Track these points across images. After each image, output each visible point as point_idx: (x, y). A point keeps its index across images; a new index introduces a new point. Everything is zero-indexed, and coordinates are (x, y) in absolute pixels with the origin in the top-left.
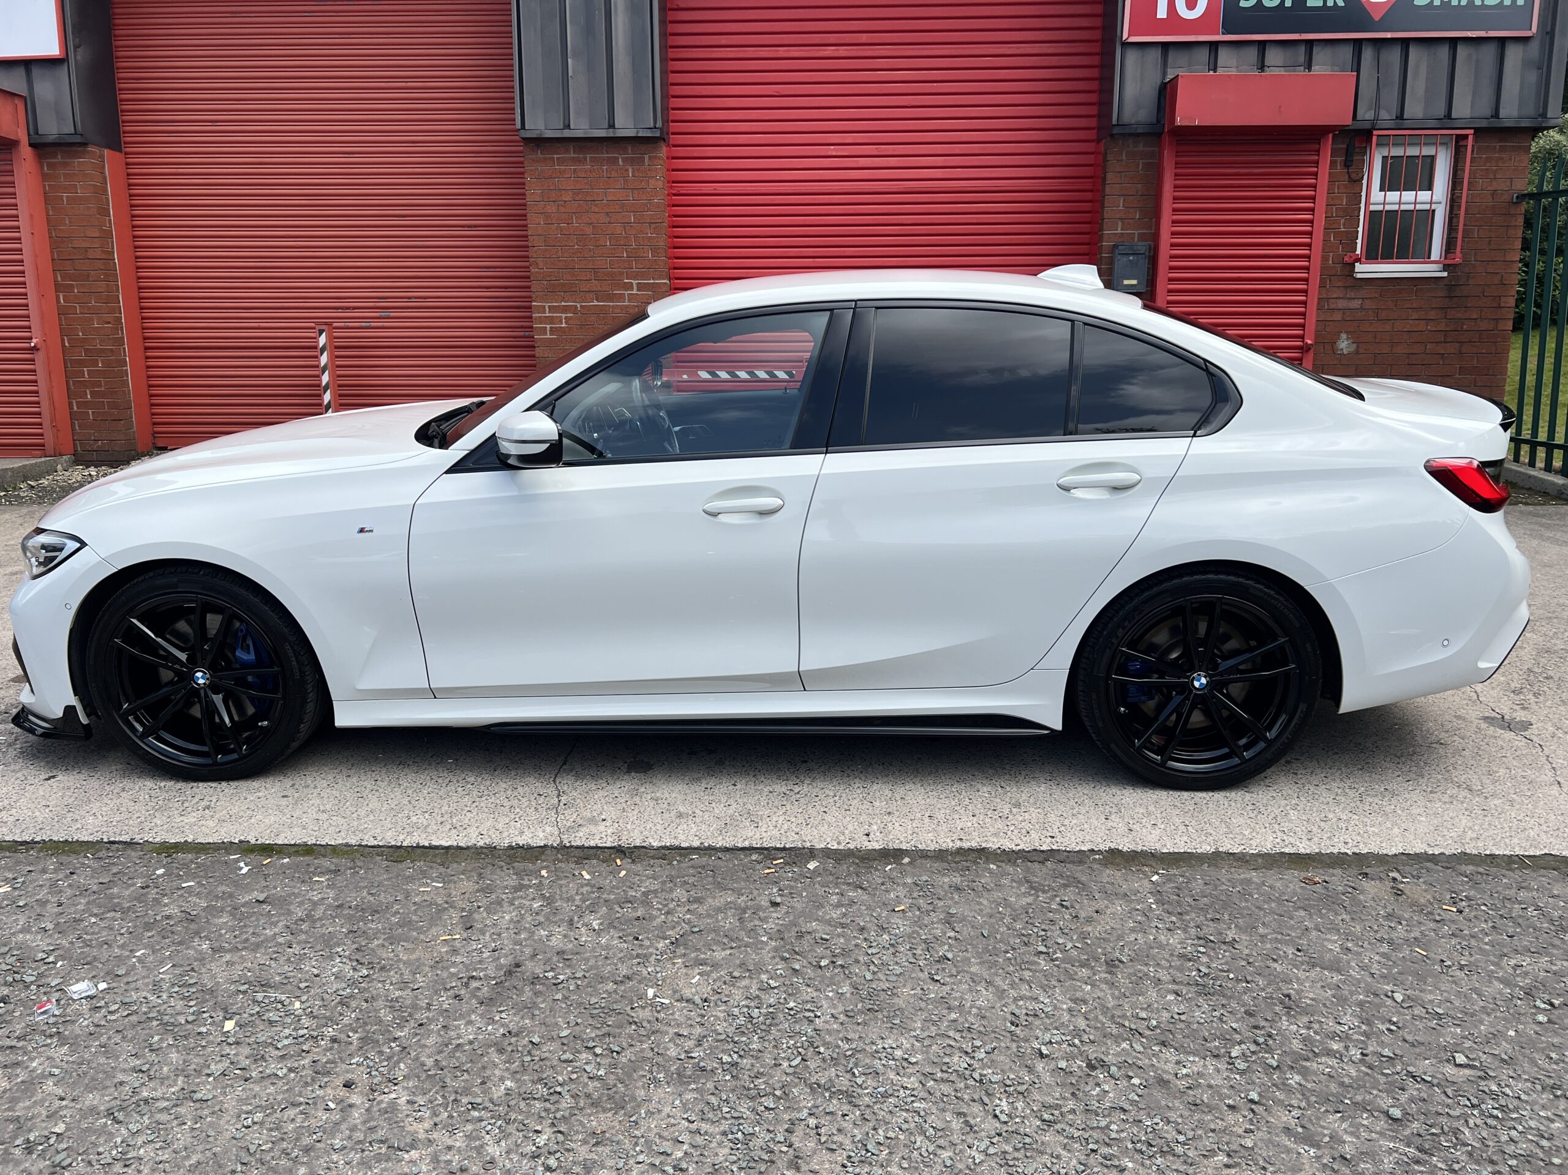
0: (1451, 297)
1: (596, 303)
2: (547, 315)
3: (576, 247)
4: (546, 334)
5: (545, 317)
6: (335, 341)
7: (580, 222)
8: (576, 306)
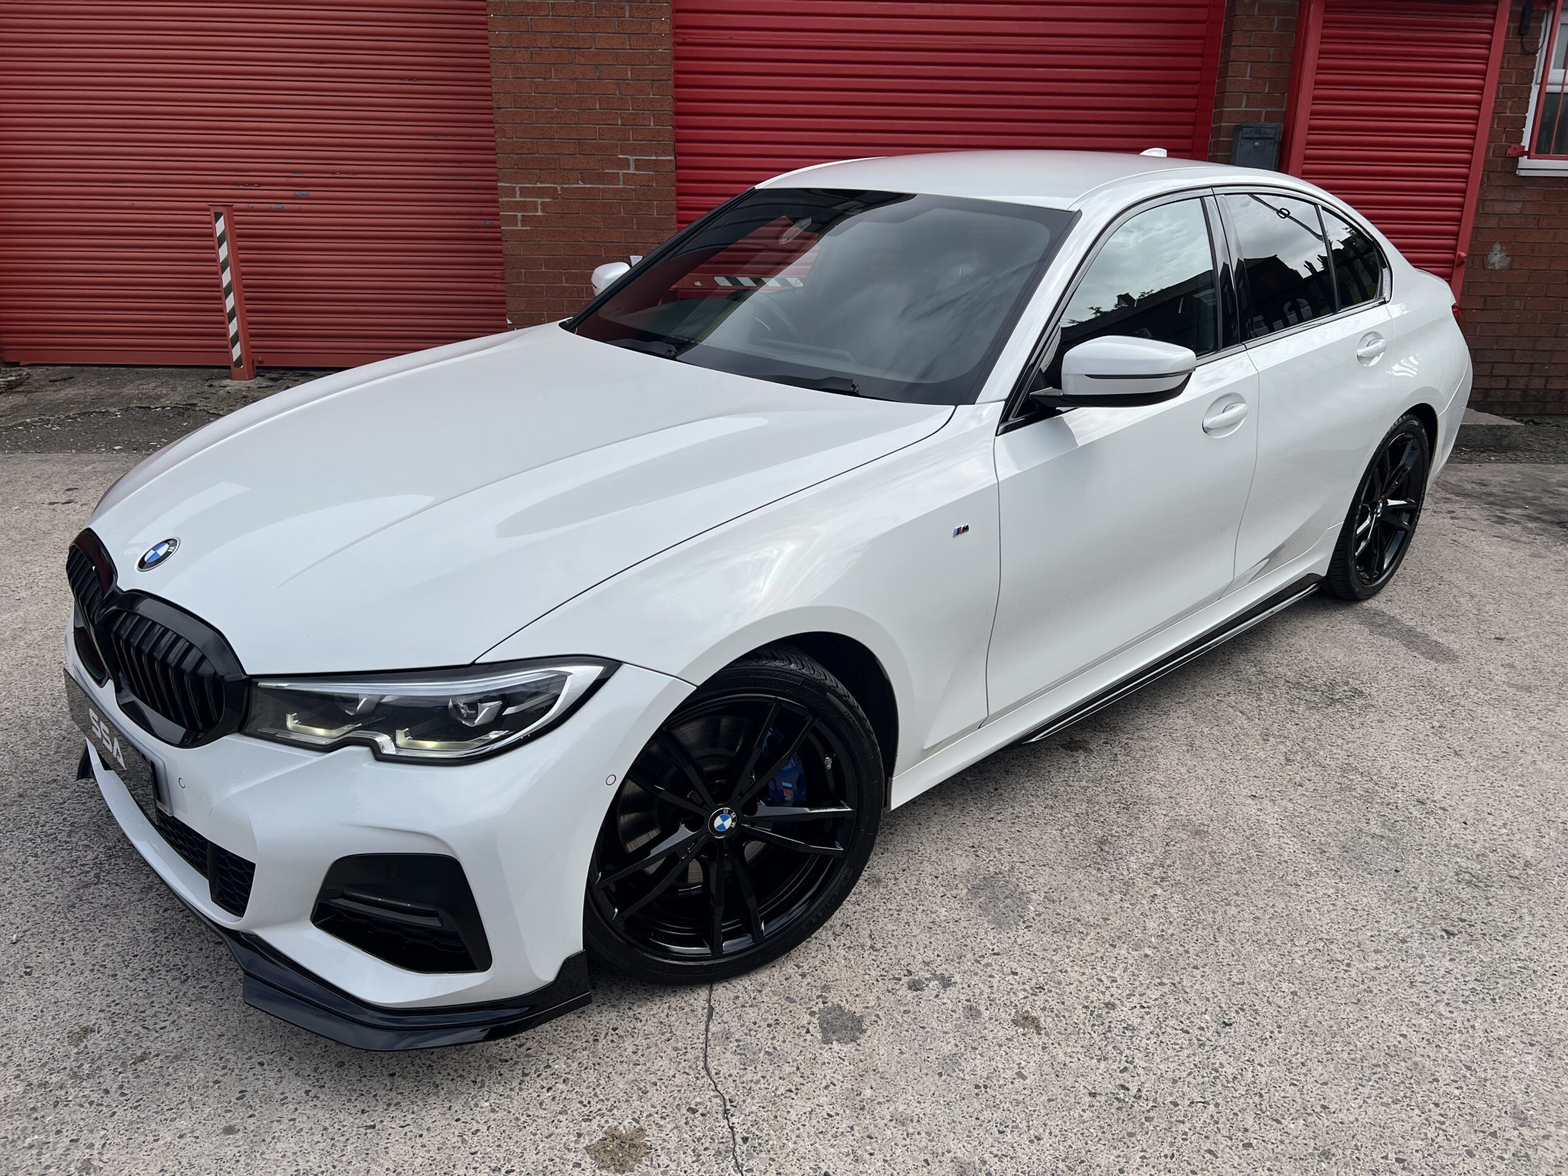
1: (581, 185)
2: (518, 199)
3: (556, 109)
4: (516, 225)
5: (514, 202)
6: (237, 226)
7: (561, 76)
8: (555, 189)
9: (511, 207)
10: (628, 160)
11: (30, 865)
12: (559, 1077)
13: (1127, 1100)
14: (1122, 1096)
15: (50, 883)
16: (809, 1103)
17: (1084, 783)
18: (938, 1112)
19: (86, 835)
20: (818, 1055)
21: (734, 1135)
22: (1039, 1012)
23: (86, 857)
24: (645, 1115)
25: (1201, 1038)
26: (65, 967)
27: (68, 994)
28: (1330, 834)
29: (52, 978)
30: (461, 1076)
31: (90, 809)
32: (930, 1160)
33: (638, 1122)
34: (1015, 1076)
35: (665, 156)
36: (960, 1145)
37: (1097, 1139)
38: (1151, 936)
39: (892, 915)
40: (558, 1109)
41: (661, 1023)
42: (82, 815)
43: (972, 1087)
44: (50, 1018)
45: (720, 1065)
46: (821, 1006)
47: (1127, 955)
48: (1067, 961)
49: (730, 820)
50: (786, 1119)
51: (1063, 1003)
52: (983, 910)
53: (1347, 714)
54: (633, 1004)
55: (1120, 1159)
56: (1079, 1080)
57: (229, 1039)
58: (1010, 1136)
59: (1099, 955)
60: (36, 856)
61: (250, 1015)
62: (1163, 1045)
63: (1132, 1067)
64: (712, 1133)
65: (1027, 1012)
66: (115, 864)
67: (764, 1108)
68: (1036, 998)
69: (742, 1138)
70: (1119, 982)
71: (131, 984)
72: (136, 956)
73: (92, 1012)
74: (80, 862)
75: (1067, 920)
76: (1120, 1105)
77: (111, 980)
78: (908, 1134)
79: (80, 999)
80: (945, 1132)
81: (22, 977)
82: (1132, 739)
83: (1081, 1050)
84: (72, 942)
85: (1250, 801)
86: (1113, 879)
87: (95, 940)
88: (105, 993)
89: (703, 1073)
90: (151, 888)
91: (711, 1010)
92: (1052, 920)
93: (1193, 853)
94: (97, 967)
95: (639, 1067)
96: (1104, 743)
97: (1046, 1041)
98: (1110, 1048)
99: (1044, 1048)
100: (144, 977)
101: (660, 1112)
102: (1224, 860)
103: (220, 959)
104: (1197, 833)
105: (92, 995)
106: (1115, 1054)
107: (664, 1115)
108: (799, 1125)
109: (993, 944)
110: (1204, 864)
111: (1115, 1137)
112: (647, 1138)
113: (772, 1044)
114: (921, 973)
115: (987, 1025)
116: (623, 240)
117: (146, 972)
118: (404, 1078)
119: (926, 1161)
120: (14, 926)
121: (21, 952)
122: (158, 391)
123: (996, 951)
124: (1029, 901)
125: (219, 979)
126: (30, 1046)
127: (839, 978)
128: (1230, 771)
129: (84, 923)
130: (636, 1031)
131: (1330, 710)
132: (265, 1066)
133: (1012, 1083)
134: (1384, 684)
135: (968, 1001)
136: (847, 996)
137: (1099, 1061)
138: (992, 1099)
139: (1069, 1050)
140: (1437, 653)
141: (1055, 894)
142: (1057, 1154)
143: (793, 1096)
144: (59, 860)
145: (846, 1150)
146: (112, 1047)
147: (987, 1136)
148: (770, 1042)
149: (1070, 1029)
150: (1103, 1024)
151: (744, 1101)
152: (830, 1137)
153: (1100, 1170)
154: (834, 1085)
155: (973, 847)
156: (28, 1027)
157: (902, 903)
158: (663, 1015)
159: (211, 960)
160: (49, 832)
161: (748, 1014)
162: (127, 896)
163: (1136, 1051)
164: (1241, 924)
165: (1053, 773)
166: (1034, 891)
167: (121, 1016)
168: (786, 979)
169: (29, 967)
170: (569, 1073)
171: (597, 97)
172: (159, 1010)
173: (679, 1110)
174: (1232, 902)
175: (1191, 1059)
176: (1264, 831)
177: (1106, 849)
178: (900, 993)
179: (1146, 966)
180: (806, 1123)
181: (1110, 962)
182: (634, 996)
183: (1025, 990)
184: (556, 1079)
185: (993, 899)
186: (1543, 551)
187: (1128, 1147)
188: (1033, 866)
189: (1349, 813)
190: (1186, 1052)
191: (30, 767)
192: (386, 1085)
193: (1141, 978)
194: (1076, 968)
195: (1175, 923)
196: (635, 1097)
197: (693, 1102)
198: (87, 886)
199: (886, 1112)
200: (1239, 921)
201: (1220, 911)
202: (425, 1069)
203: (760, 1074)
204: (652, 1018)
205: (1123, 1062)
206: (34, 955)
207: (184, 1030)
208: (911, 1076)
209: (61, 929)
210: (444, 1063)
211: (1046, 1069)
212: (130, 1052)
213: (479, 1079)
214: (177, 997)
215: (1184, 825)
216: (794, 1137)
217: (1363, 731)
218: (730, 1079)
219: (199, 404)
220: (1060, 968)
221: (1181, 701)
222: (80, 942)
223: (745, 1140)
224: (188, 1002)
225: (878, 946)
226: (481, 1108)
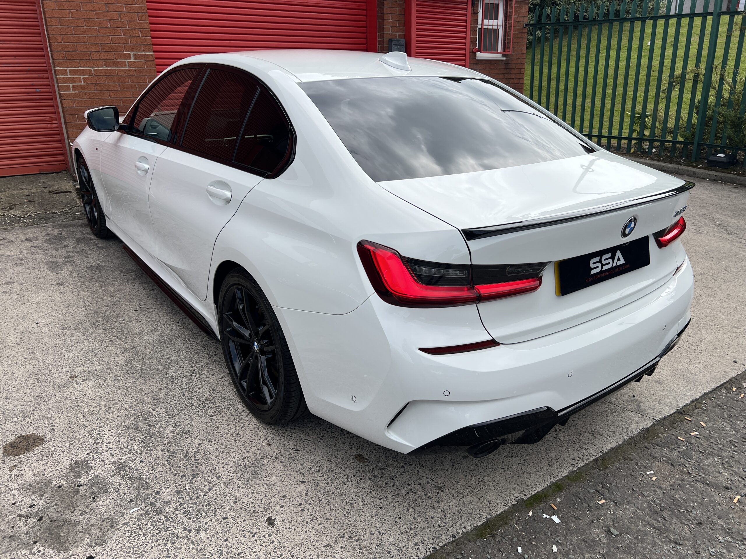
0: (506, 69)
1: (105, 68)
2: (69, 76)
3: (85, 27)
4: (69, 90)
5: (67, 78)
7: (87, 9)
8: (90, 70)
9: (65, 80)
10: (130, 54)
35: (149, 52)
116: (132, 96)
171: (108, 20)
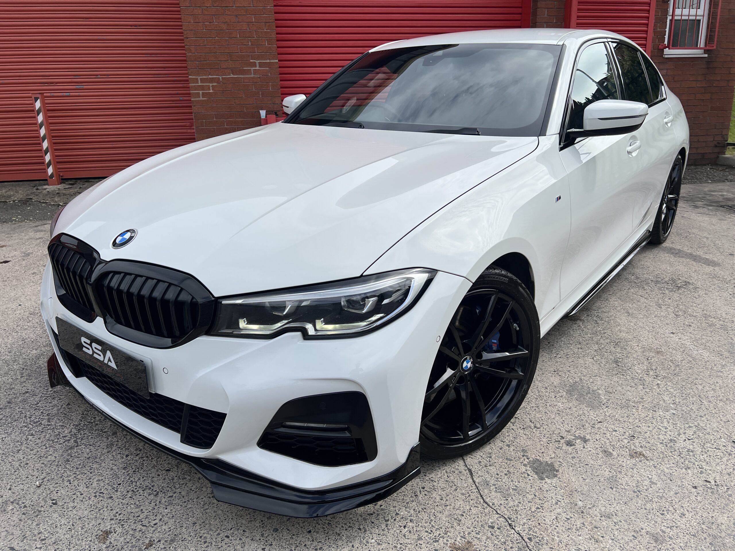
0: (708, 68)
1: (232, 76)
2: (200, 84)
3: (217, 38)
4: (199, 97)
5: (198, 86)
6: (47, 105)
7: (218, 21)
8: (219, 78)
9: (196, 88)
10: (255, 62)
11: (30, 440)
12: (406, 519)
13: (713, 487)
14: (709, 486)
15: (48, 449)
16: (553, 513)
17: (589, 335)
18: (623, 508)
19: (59, 420)
20: (541, 487)
21: (522, 538)
22: (640, 449)
23: (64, 432)
24: (466, 533)
25: (728, 451)
26: (77, 497)
27: (86, 513)
28: (719, 347)
29: (72, 504)
30: (350, 527)
31: (55, 406)
32: (635, 535)
33: (465, 538)
34: (650, 484)
35: (274, 60)
36: (646, 525)
37: (712, 510)
38: (669, 404)
39: (535, 410)
40: (416, 537)
41: (447, 481)
42: (52, 409)
43: (633, 493)
44: (80, 528)
45: (492, 499)
46: (528, 460)
47: (664, 415)
48: (637, 421)
49: (470, 363)
50: (545, 524)
51: (649, 442)
52: (580, 401)
53: (689, 293)
54: (426, 473)
55: (730, 518)
56: (683, 481)
57: (201, 525)
58: (668, 516)
59: (651, 416)
60: (32, 435)
61: (207, 509)
62: (712, 457)
63: (704, 470)
64: (510, 538)
65: (634, 449)
66: (84, 434)
67: (529, 520)
68: (634, 442)
69: (528, 539)
70: (669, 428)
71: (124, 501)
72: (120, 484)
73: (106, 521)
74: (61, 435)
75: (623, 401)
76: (711, 490)
77: (110, 501)
78: (615, 523)
79: (95, 514)
80: (633, 519)
81: (51, 506)
82: (599, 313)
83: (674, 465)
84: (76, 481)
85: (672, 335)
86: (633, 378)
87: (90, 479)
88: (109, 508)
89: (486, 505)
90: (112, 445)
91: (470, 470)
92: (617, 402)
93: (663, 362)
94: (97, 494)
95: (448, 507)
96: (587, 316)
97: (653, 463)
98: (687, 462)
99: (655, 467)
100: (130, 496)
101: (474, 531)
102: (679, 364)
103: (173, 479)
104: (658, 353)
105: (102, 511)
106: (692, 465)
107: (477, 532)
108: (555, 527)
109: (595, 418)
110: (671, 367)
111: (720, 507)
112: (475, 547)
113: (513, 484)
114: (569, 437)
115: (618, 458)
116: (255, 103)
117: (130, 493)
118: (317, 533)
119: (633, 536)
120: (35, 477)
121: (45, 492)
122: (8, 193)
123: (599, 421)
124: (599, 394)
125: (178, 491)
126: (73, 547)
127: (528, 445)
128: (654, 322)
129: (79, 469)
130: (436, 487)
131: (680, 291)
132: (230, 537)
133: (651, 487)
134: (696, 278)
135: (601, 447)
136: (538, 453)
137: (686, 469)
138: (646, 497)
139: (668, 466)
140: (709, 263)
141: (609, 389)
142: (697, 521)
143: (542, 511)
144: (48, 436)
145: (588, 537)
146: (128, 540)
147: (656, 517)
148: (512, 483)
149: (661, 456)
150: (675, 450)
151: (517, 518)
152: (575, 531)
153: (724, 526)
154: (559, 501)
155: (555, 371)
156: (67, 536)
157: (537, 403)
158: (446, 476)
159: (167, 481)
160: (35, 421)
161: (491, 470)
162: (99, 451)
163: (701, 462)
164: (708, 393)
165: (572, 332)
166: (598, 389)
167: (125, 521)
168: (501, 449)
169: (54, 500)
170: (411, 516)
171: (237, 31)
172: (148, 514)
173: (484, 528)
174: (697, 383)
175: (730, 462)
176: (689, 349)
177: (620, 365)
178: (563, 448)
179: (677, 419)
180: (558, 525)
181: (658, 419)
182: (424, 469)
183: (626, 439)
184: (405, 520)
185: (581, 395)
186: (723, 218)
187: (729, 512)
188: (590, 377)
189: (721, 336)
190: (725, 459)
191: (8, 386)
192: (308, 538)
193: (678, 425)
194: (644, 424)
195: (677, 396)
196: (455, 524)
197: (489, 522)
198: (71, 448)
199: (595, 512)
200: (706, 392)
201: (694, 387)
202: (327, 525)
203: (517, 502)
204: (440, 479)
205: (698, 469)
206: (54, 492)
207: (169, 523)
208: (597, 491)
209: (65, 475)
210: (336, 521)
211: (662, 477)
212: (141, 542)
213: (361, 527)
214: (156, 505)
215: (649, 350)
216: (555, 534)
217: (701, 299)
218: (502, 507)
219: (34, 198)
220: (636, 425)
221: (610, 293)
222: (81, 481)
223: (530, 539)
224: (165, 507)
225: (538, 426)
226: (371, 543)
